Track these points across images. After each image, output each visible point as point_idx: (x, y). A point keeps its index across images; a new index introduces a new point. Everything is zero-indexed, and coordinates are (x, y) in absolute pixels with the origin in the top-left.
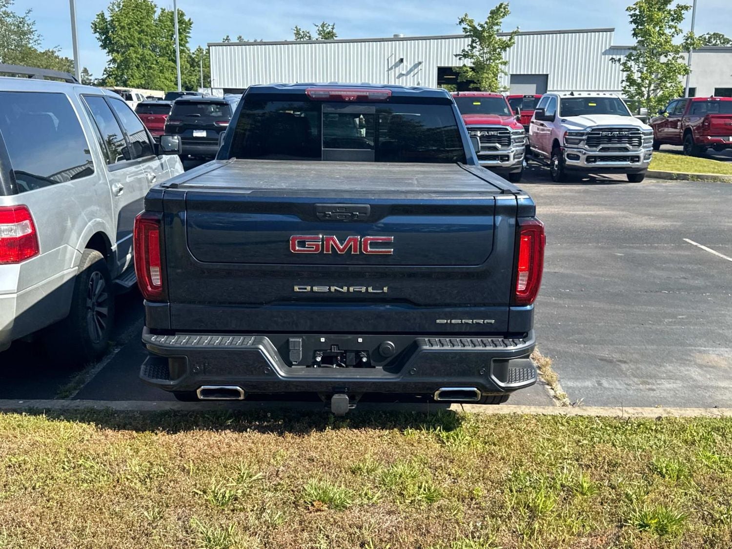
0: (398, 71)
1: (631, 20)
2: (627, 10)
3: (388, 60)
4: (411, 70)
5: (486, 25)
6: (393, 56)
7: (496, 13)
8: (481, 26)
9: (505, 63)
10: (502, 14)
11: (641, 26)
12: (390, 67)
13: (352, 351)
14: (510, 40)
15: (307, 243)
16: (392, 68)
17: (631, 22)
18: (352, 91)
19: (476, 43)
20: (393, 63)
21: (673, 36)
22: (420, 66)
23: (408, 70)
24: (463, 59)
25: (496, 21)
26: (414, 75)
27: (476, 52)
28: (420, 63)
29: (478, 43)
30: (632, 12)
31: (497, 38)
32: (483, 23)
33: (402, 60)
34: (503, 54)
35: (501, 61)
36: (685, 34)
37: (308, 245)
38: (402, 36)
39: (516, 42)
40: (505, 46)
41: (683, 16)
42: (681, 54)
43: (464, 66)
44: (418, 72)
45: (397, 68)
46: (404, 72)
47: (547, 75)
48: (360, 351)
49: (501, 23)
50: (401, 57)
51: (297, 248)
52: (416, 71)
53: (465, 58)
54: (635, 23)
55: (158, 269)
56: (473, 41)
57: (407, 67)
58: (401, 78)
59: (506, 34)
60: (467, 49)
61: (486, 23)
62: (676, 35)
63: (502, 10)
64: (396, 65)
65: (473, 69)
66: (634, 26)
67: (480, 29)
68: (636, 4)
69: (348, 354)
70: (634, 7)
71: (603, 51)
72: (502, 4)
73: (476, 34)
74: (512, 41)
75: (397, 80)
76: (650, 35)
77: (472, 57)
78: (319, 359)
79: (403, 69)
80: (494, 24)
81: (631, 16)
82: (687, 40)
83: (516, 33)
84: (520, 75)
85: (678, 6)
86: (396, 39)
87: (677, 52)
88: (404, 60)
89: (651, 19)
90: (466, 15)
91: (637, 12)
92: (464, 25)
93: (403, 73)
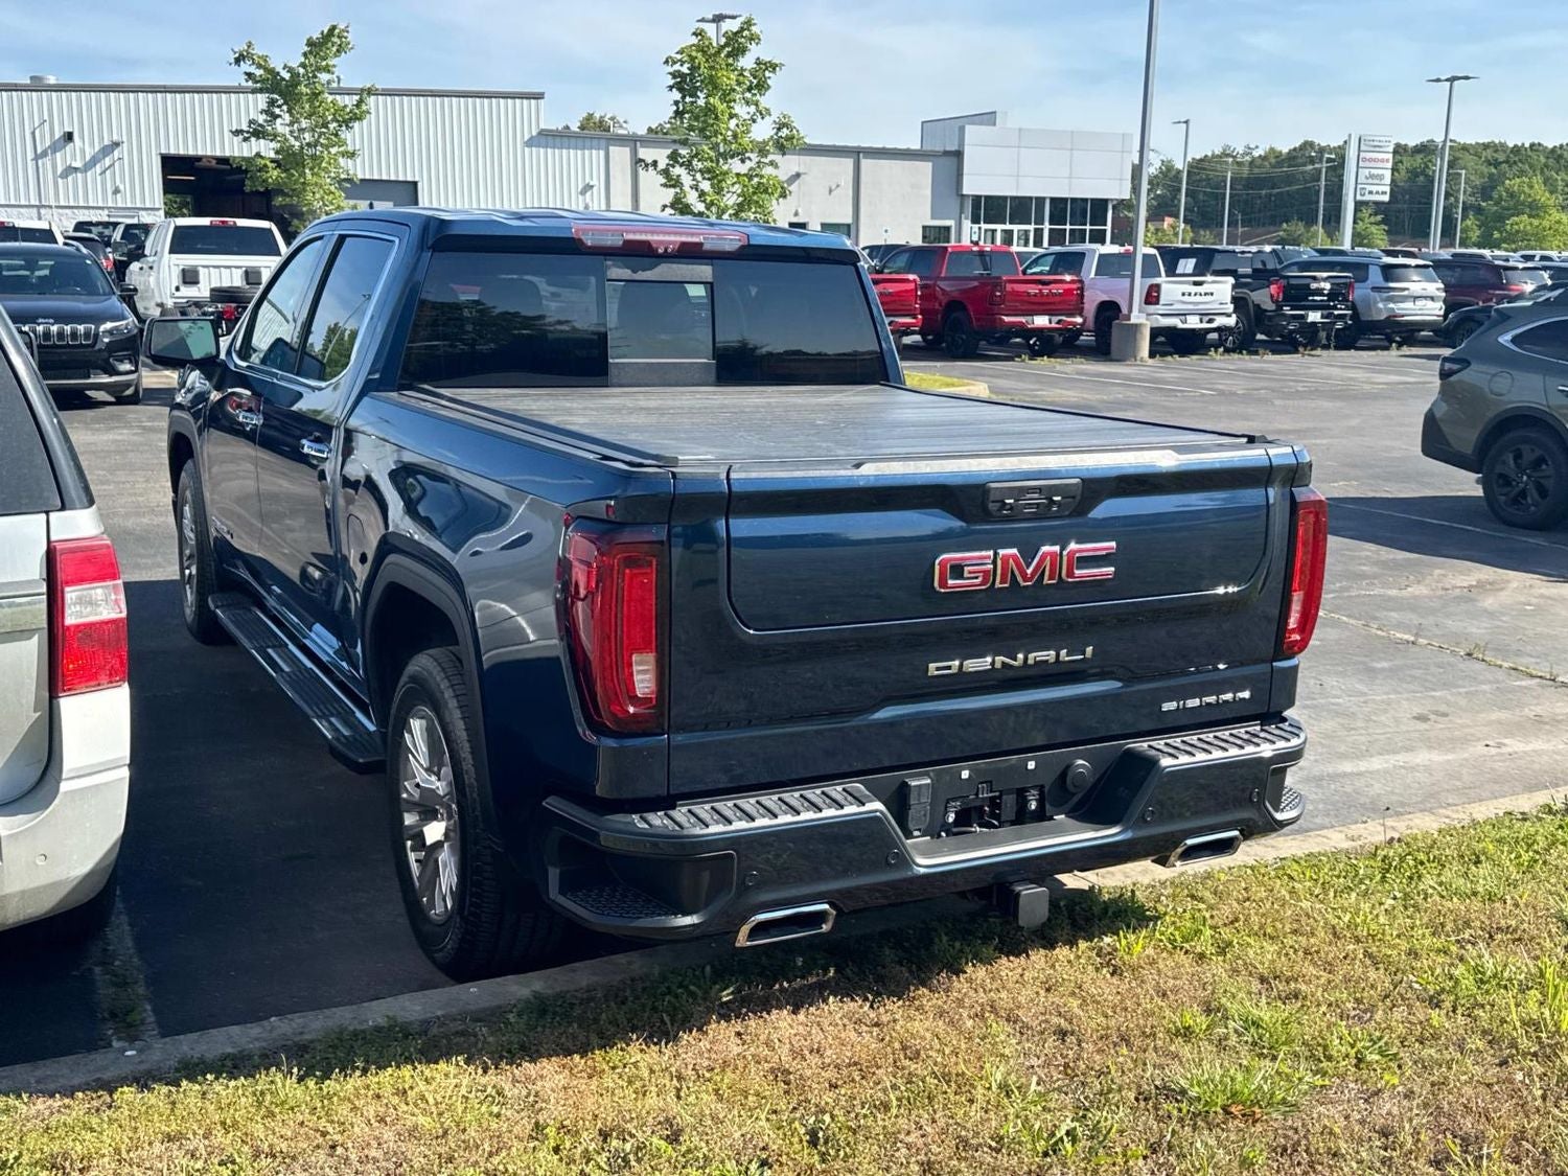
0: (62, 159)
1: (671, 82)
2: (666, 62)
3: (33, 133)
4: (94, 161)
5: (302, 71)
6: (47, 125)
7: (323, 46)
8: (291, 70)
9: (352, 155)
10: (334, 49)
11: (691, 96)
12: (39, 151)
13: (1009, 792)
14: (358, 105)
15: (966, 569)
16: (44, 154)
17: (671, 88)
18: (669, 233)
19: (279, 106)
20: (48, 143)
21: (754, 121)
22: (116, 153)
23: (88, 158)
24: (253, 139)
25: (324, 63)
26: (103, 172)
27: (281, 127)
28: (117, 144)
29: (285, 108)
30: (677, 67)
31: (330, 98)
32: (294, 64)
33: (69, 137)
34: (345, 134)
35: (342, 149)
36: (774, 117)
37: (970, 572)
38: (52, 80)
39: (372, 111)
40: (350, 119)
41: (769, 81)
42: (771, 157)
43: (258, 155)
44: (112, 165)
45: (58, 154)
46: (78, 164)
47: (415, 184)
48: (1026, 790)
49: (334, 66)
50: (67, 129)
51: (950, 582)
52: (108, 161)
53: (258, 138)
54: (680, 90)
55: (651, 657)
56: (272, 103)
57: (83, 151)
58: (70, 178)
59: (349, 92)
60: (261, 119)
61: (303, 65)
62: (759, 120)
63: (335, 39)
64: (55, 147)
65: (278, 163)
66: (676, 95)
67: (287, 76)
68: (681, 52)
69: (1004, 797)
70: (679, 57)
71: (526, 138)
72: (334, 28)
73: (281, 89)
74: (364, 108)
75: (60, 180)
76: (717, 118)
77: (274, 137)
78: (951, 818)
79: (74, 155)
80: (319, 69)
81: (674, 75)
82: (779, 129)
83: (370, 92)
84: (381, 181)
85: (758, 62)
86: (37, 86)
87: (763, 152)
88: (76, 136)
89: (713, 84)
90: (249, 45)
91: (685, 69)
92: (246, 67)
93: (74, 165)
